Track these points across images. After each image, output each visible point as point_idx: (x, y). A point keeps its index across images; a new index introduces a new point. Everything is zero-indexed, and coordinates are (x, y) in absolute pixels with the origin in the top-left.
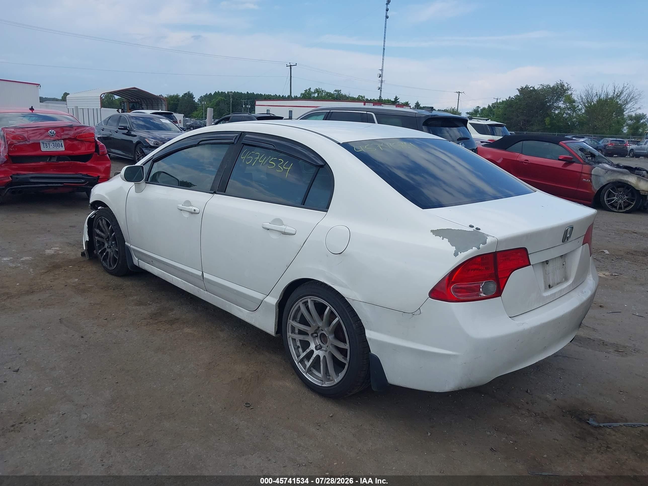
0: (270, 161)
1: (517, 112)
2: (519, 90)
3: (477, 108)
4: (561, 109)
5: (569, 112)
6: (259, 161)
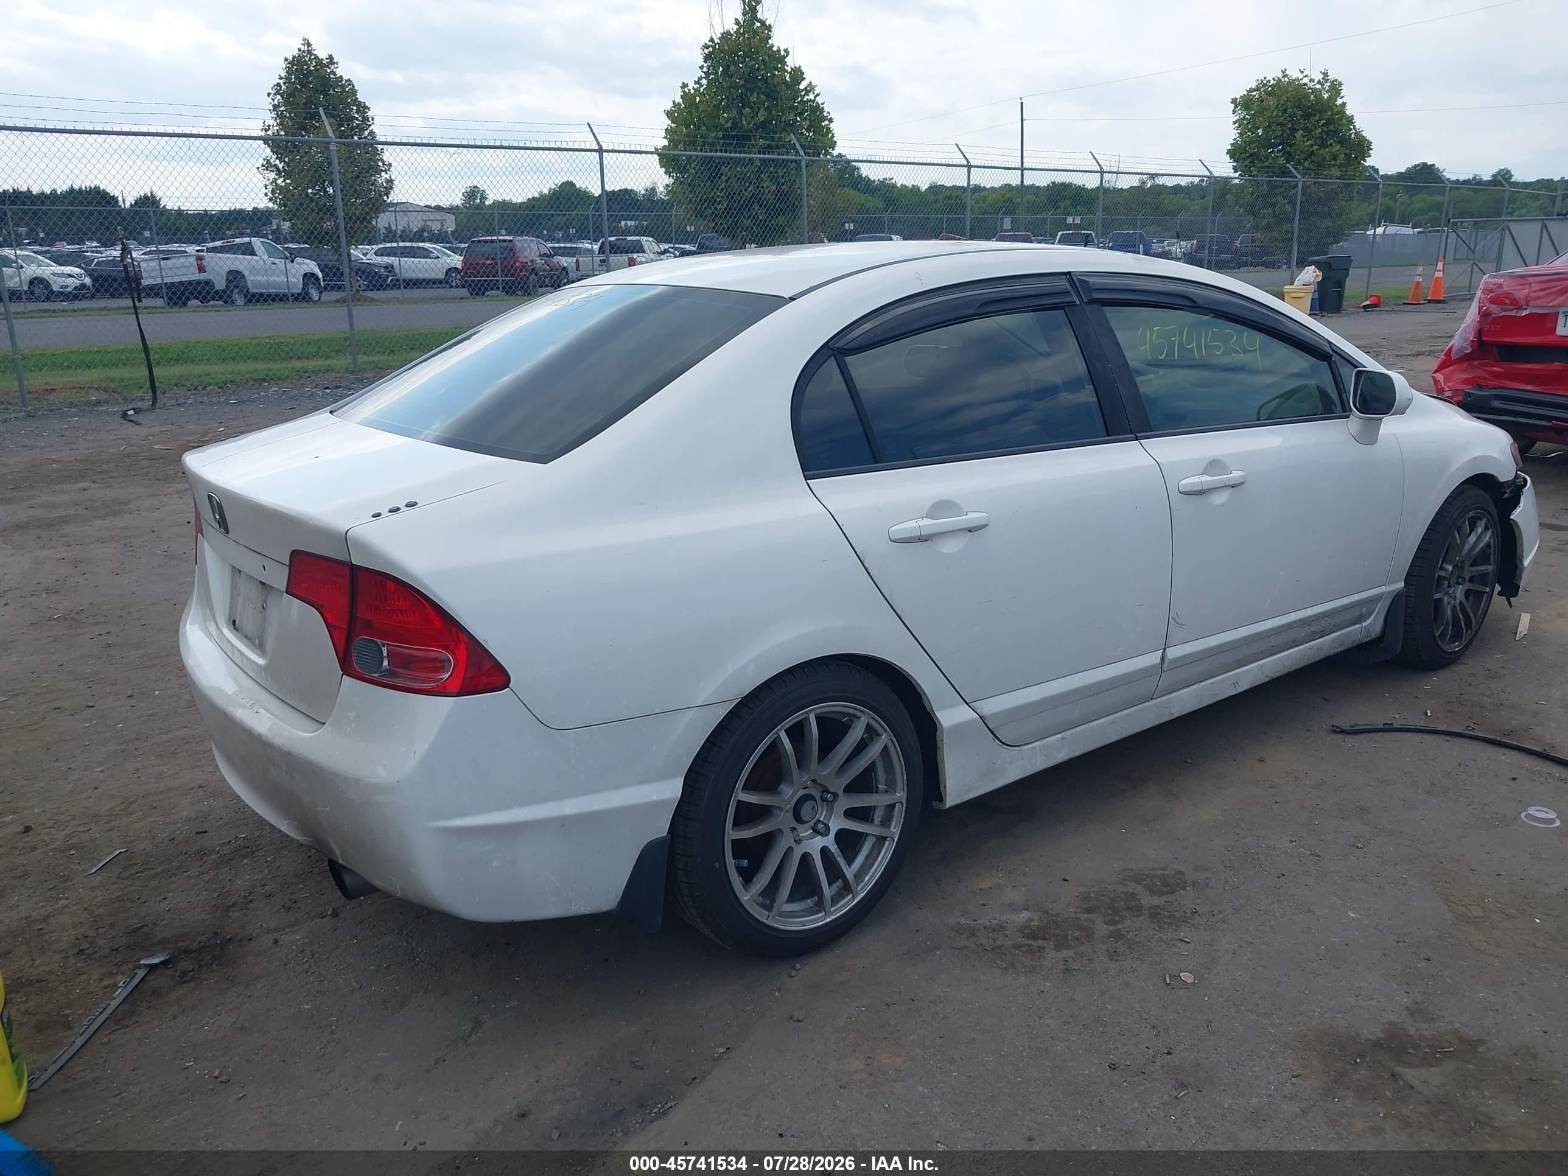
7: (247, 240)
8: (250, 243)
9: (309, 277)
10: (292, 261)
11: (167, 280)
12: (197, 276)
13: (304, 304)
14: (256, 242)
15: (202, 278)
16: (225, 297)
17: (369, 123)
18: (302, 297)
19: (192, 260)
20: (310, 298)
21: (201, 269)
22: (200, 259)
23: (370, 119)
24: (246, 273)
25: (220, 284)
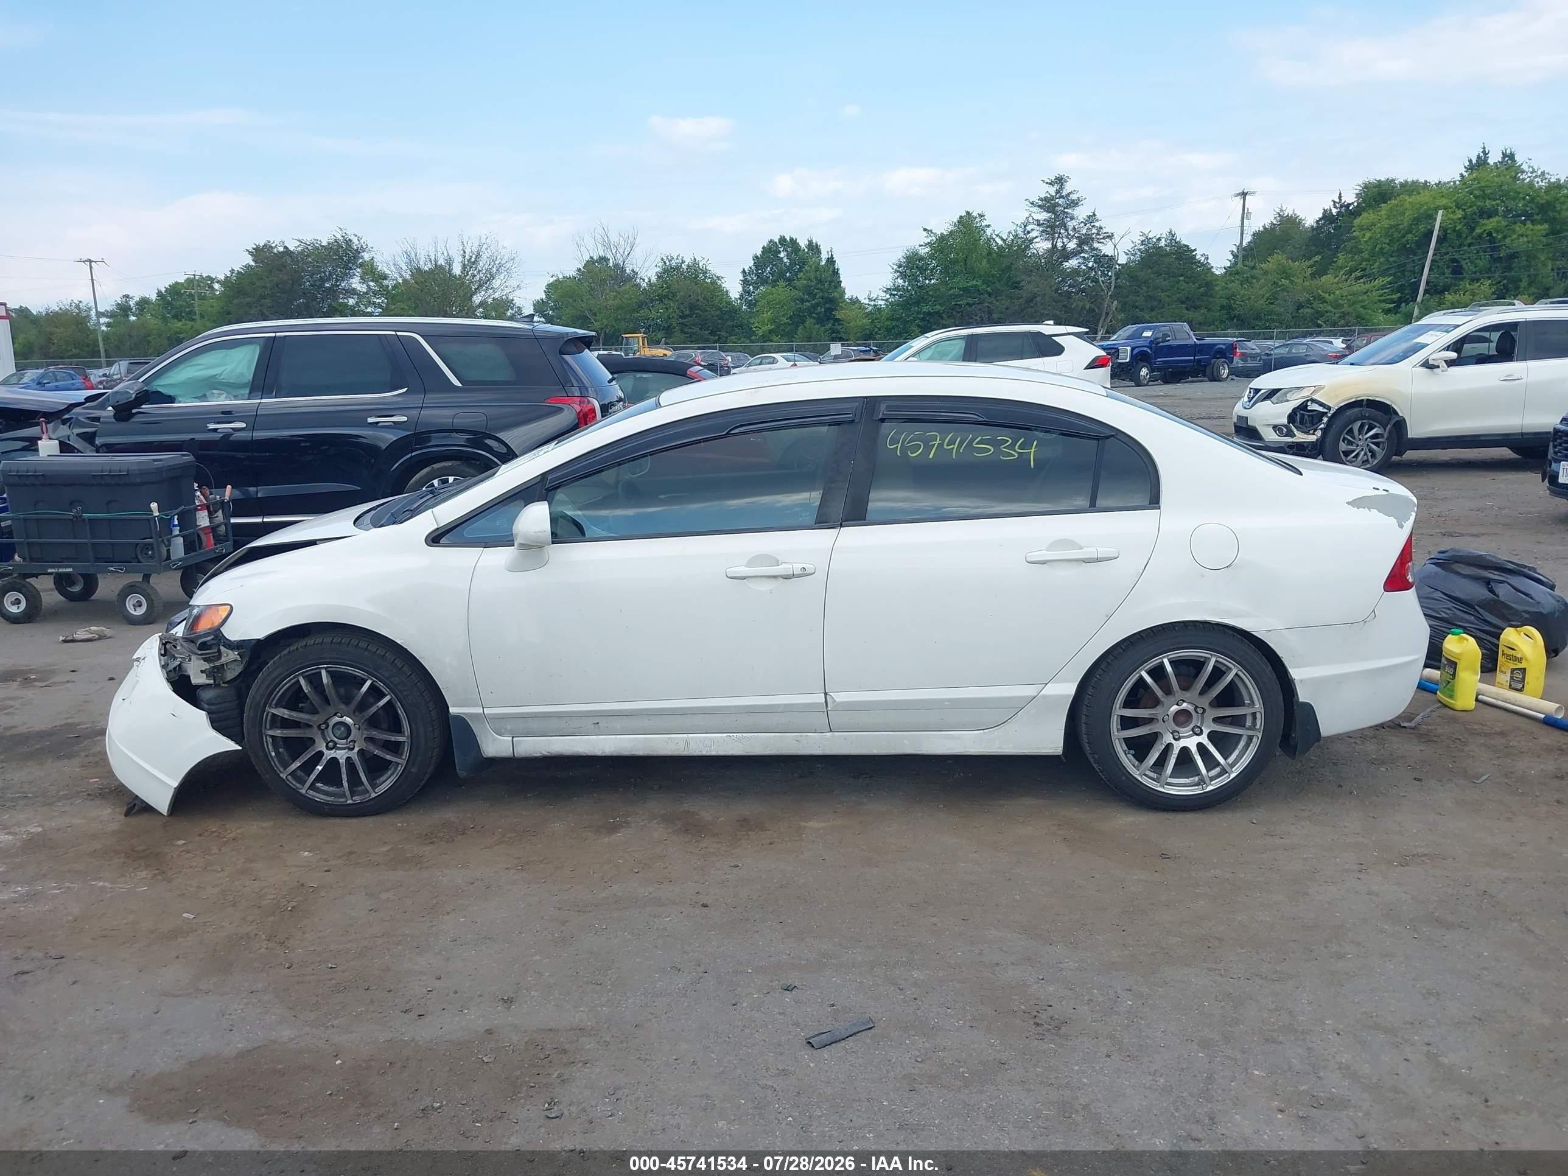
0: (977, 444)
1: (261, 306)
2: (250, 253)
3: (124, 300)
4: (359, 295)
5: (378, 301)
6: (945, 447)
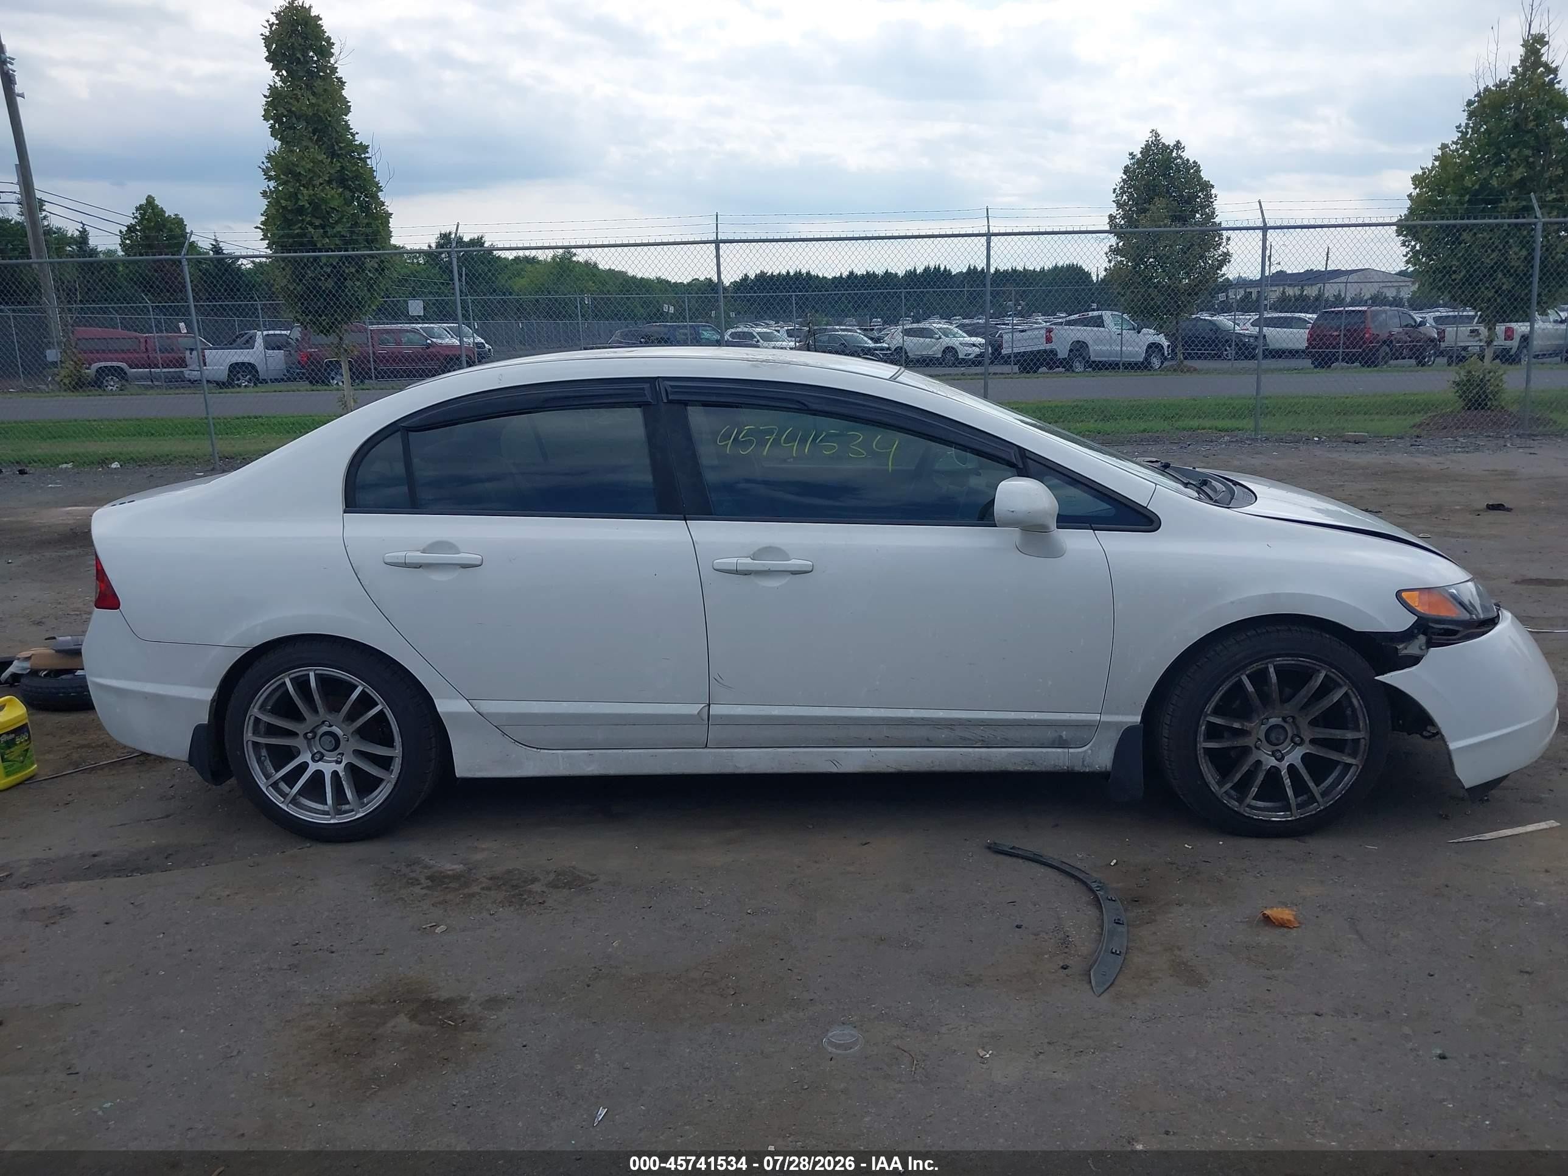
7: (1096, 313)
8: (1101, 317)
9: (1154, 347)
10: (1139, 332)
11: (1016, 350)
12: (1044, 346)
13: (1146, 372)
14: (1107, 315)
15: (1048, 348)
16: (1067, 365)
17: (1212, 200)
18: (1144, 366)
19: (1043, 332)
20: (1151, 367)
21: (1049, 340)
22: (1049, 331)
23: (1213, 196)
24: (1090, 343)
25: (1063, 353)
